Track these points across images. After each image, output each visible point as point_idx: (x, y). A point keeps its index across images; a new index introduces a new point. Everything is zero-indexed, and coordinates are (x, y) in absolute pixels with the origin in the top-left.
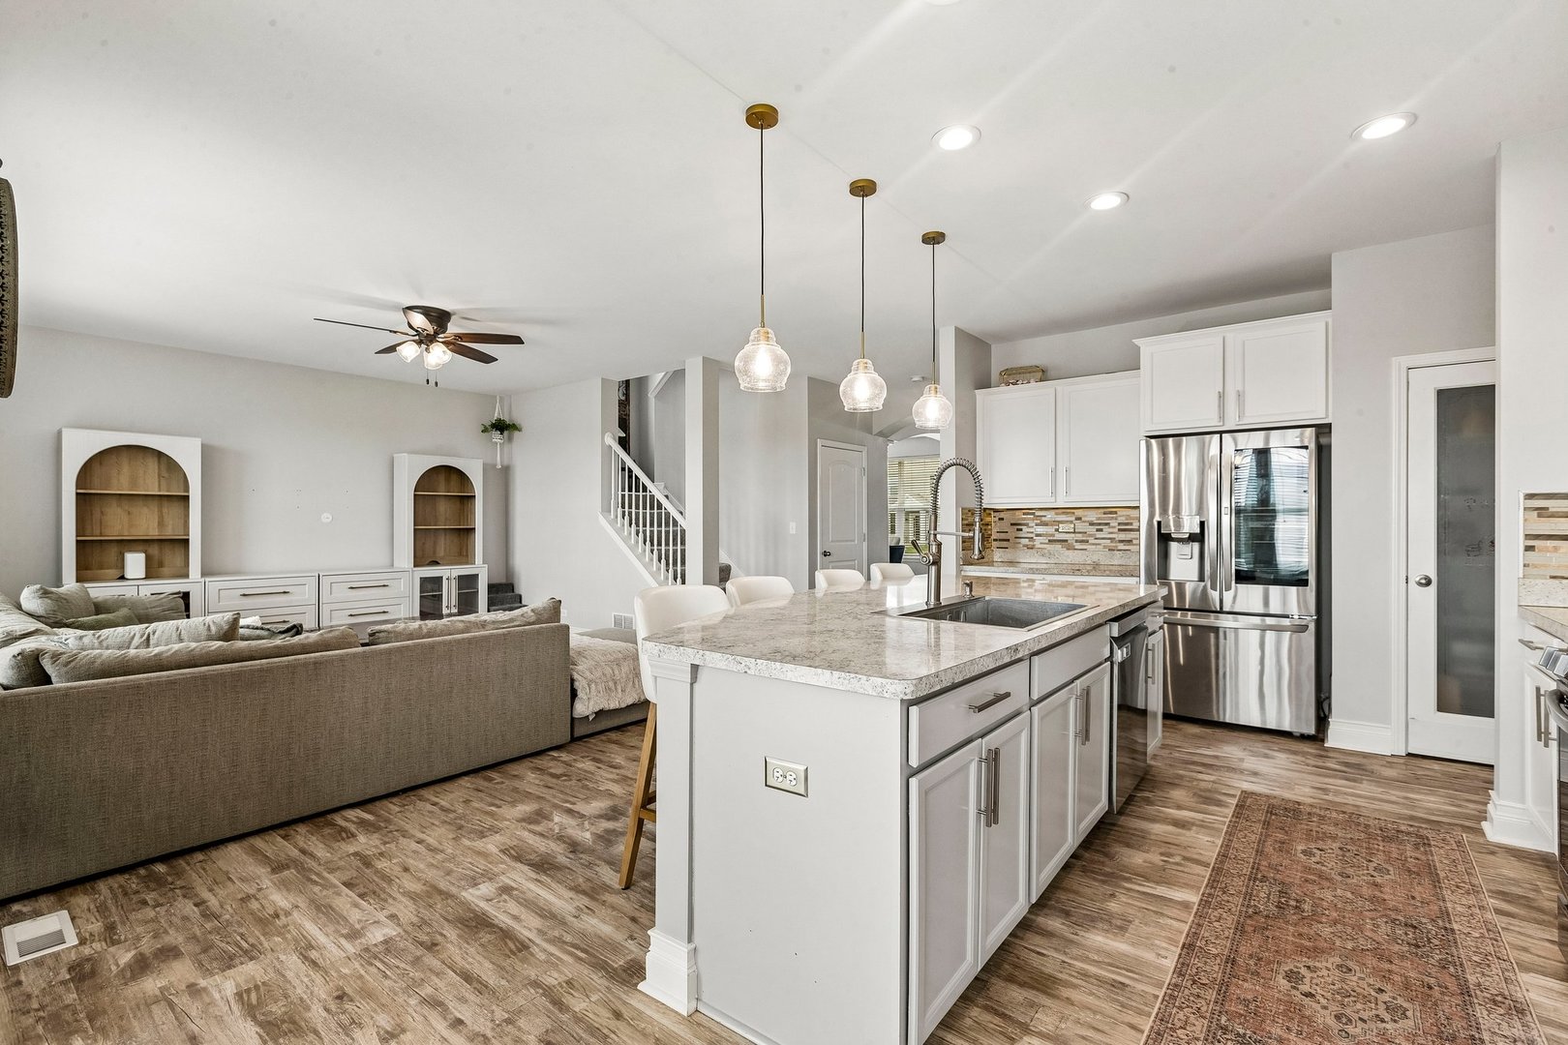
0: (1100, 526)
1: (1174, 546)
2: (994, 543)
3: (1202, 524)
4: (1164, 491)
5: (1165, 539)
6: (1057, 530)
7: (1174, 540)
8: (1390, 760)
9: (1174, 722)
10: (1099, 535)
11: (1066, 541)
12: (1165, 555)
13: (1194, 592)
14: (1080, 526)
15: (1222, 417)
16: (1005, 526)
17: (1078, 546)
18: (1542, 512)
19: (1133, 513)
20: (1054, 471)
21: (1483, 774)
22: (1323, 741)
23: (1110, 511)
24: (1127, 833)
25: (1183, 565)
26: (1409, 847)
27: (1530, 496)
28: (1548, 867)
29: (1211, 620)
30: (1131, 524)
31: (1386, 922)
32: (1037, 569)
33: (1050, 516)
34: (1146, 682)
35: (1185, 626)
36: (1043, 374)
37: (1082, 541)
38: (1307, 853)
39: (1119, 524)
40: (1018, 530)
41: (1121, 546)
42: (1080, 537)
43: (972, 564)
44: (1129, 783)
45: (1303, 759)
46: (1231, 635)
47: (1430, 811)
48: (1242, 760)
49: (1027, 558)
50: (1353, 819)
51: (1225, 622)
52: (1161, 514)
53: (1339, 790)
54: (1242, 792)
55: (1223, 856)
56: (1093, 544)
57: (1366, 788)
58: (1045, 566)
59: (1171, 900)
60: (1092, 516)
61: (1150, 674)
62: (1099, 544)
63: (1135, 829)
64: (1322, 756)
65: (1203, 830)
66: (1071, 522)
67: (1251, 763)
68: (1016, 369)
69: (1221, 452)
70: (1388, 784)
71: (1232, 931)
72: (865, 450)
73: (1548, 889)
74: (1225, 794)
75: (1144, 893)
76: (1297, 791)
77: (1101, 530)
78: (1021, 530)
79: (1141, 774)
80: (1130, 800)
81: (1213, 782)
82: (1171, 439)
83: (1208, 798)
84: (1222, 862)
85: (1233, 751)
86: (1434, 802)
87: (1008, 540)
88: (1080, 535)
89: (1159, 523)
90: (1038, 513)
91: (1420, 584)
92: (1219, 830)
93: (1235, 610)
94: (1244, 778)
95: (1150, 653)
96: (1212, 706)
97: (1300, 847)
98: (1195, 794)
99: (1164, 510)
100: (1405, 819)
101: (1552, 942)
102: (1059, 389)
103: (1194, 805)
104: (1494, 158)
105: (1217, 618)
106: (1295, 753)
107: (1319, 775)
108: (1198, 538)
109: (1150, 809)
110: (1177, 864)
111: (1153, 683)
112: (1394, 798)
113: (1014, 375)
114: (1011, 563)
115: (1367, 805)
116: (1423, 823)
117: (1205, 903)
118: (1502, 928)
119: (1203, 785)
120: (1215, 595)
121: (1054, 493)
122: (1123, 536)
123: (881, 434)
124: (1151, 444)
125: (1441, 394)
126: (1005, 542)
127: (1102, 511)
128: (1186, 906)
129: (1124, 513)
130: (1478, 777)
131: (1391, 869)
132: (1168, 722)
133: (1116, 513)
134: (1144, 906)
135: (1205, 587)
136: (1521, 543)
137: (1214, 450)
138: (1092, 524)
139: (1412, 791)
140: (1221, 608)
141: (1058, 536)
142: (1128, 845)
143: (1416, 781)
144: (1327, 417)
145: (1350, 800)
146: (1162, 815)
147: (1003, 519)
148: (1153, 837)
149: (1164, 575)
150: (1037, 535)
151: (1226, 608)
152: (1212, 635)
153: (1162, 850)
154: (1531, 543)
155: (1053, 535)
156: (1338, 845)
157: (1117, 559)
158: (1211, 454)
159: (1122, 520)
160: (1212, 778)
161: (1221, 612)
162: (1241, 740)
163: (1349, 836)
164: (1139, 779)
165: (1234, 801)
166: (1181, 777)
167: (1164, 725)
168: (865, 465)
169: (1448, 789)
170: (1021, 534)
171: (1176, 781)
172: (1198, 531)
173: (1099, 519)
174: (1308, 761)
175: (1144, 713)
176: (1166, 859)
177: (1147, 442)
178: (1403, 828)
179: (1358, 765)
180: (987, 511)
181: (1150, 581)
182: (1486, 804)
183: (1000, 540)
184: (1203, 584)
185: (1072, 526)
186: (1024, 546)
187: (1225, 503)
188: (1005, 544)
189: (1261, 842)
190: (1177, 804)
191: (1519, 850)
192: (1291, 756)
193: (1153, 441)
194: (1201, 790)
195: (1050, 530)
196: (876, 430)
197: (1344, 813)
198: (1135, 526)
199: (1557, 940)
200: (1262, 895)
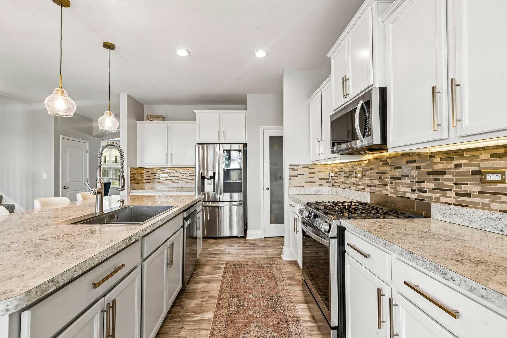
0: (183, 174)
1: (206, 180)
2: (145, 181)
3: (214, 173)
4: (203, 163)
5: (203, 178)
6: (169, 176)
7: (206, 178)
8: (261, 240)
9: (206, 239)
10: (183, 177)
11: (172, 179)
12: (203, 184)
13: (212, 195)
14: (177, 174)
15: (219, 139)
16: (149, 174)
17: (176, 181)
18: (293, 170)
19: (194, 169)
20: (167, 154)
21: (280, 239)
22: (245, 237)
23: (187, 169)
24: (189, 292)
25: (209, 187)
26: (268, 269)
27: (290, 165)
28: (295, 265)
29: (216, 204)
30: (193, 173)
31: (266, 301)
32: (161, 190)
33: (166, 170)
34: (197, 231)
35: (209, 207)
36: (163, 119)
37: (177, 180)
38: (244, 280)
39: (190, 173)
40: (154, 176)
41: (190, 181)
42: (177, 178)
43: (135, 190)
44: (191, 268)
45: (241, 245)
46: (222, 209)
47: (271, 255)
48: (225, 249)
49: (158, 186)
50: (254, 263)
51: (221, 204)
52: (202, 170)
53: (250, 253)
54: (226, 262)
55: (221, 291)
56: (181, 180)
57: (257, 251)
58: (164, 189)
59: (204, 320)
60: (181, 171)
61: (198, 228)
62: (183, 180)
63: (193, 289)
64: (245, 243)
65: (215, 282)
66: (174, 173)
67: (228, 250)
68: (153, 115)
69: (219, 150)
70: (261, 248)
71: (224, 326)
72: (88, 143)
73: (297, 272)
74: (221, 264)
75: (194, 321)
76: (240, 257)
77: (184, 175)
78: (155, 176)
79: (195, 263)
80: (192, 276)
81: (218, 260)
82: (205, 145)
83: (216, 268)
84: (221, 294)
85: (223, 247)
86: (271, 251)
87: (150, 180)
88: (177, 177)
89: (202, 173)
90: (162, 170)
91: (266, 190)
92: (219, 280)
93: (223, 200)
94: (226, 256)
95: (198, 220)
96: (217, 232)
97: (242, 279)
98: (212, 267)
99: (203, 169)
100: (266, 259)
101: (300, 290)
102: (169, 125)
103: (212, 271)
104: (282, 74)
105: (218, 204)
106: (239, 243)
107: (245, 249)
108: (213, 178)
109: (198, 278)
110: (207, 301)
111: (199, 231)
112: (263, 253)
113: (152, 118)
114: (152, 188)
115: (257, 257)
116: (270, 259)
117: (216, 316)
118: (290, 290)
119: (215, 262)
120: (218, 196)
121: (167, 162)
122: (191, 177)
123: (97, 136)
124: (199, 146)
125: (270, 137)
126: (149, 180)
127: (184, 169)
128: (209, 320)
129: (191, 170)
130: (279, 241)
131: (265, 279)
132: (205, 240)
133: (188, 169)
134: (194, 328)
135: (215, 194)
136: (289, 178)
137: (217, 150)
138: (181, 173)
139: (266, 249)
140: (219, 200)
141: (169, 178)
142: (190, 298)
143: (267, 245)
144: (246, 142)
145: (253, 256)
146: (202, 279)
147: (148, 172)
148: (199, 291)
149: (203, 190)
150: (162, 178)
151: (221, 200)
152: (217, 209)
153: (201, 296)
154: (291, 178)
155: (167, 178)
156: (252, 274)
157: (189, 185)
158: (216, 151)
159: (190, 172)
160: (217, 259)
161: (219, 201)
162: (225, 242)
163: (254, 270)
164: (195, 265)
165: (223, 266)
166: (208, 261)
167: (203, 241)
168: (88, 148)
169: (273, 246)
170: (155, 177)
171: (207, 263)
172: (213, 175)
173: (183, 172)
174: (242, 245)
175: (196, 238)
176: (202, 300)
177: (198, 145)
178: (266, 262)
179: (254, 244)
180: (142, 169)
181: (199, 193)
182: (282, 249)
183: (147, 180)
184: (214, 193)
185: (174, 174)
186: (157, 182)
187: (221, 167)
188: (149, 181)
189: (232, 281)
190: (207, 273)
191: (289, 262)
192: (238, 245)
193: (200, 145)
194: (214, 264)
195: (166, 175)
196: (94, 134)
197: (252, 261)
198: (194, 174)
199: (302, 289)
200: (233, 304)
